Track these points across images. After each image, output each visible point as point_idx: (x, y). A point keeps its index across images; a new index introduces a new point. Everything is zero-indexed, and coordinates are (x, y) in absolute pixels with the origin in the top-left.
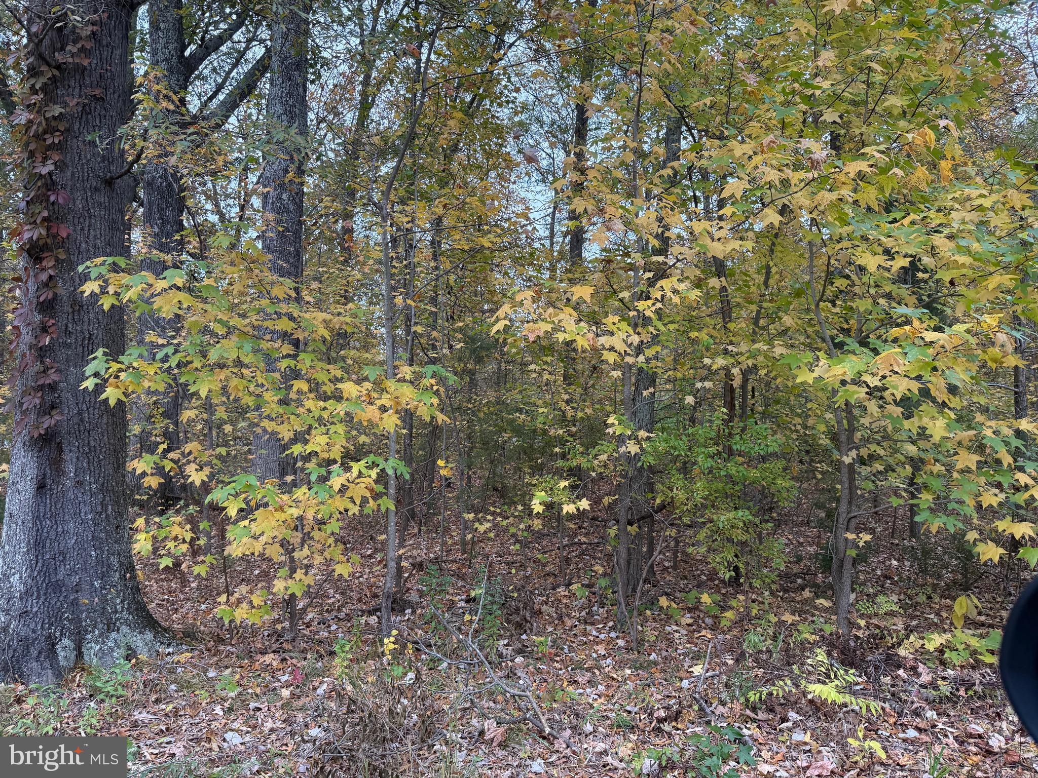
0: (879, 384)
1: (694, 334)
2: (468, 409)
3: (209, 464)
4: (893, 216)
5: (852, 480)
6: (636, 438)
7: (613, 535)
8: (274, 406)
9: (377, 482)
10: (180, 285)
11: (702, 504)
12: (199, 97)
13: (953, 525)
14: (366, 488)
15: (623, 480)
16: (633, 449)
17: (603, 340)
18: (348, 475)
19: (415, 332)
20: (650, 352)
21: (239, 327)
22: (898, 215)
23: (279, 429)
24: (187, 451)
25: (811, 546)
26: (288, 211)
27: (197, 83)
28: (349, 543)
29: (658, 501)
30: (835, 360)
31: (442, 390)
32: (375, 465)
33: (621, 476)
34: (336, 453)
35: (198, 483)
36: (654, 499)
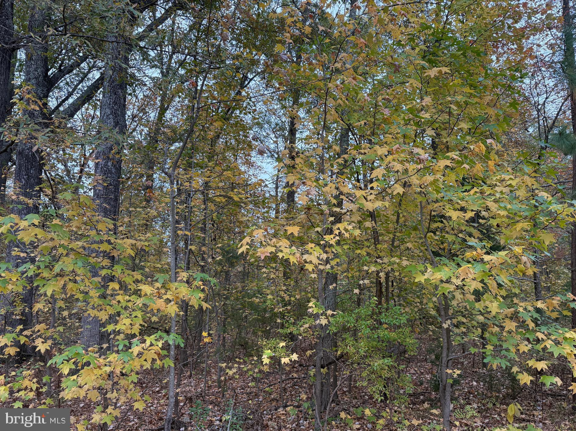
0: (461, 283)
1: (358, 251)
2: (224, 295)
3: (51, 337)
4: (465, 188)
5: (449, 337)
6: (326, 315)
7: (312, 375)
8: (96, 300)
9: (162, 349)
10: (37, 224)
11: (364, 355)
12: (57, 99)
13: (504, 364)
14: (155, 353)
15: (318, 341)
16: (324, 322)
17: (306, 257)
18: (143, 345)
19: (191, 249)
20: (333, 263)
21: (75, 248)
22: (468, 188)
23: (98, 314)
24: (36, 330)
25: (428, 374)
26: (111, 173)
27: (56, 91)
28: (145, 383)
29: (339, 353)
30: (436, 269)
31: (206, 288)
32: (161, 337)
33: (317, 338)
34: (136, 330)
35: (43, 351)
36: (337, 351)
